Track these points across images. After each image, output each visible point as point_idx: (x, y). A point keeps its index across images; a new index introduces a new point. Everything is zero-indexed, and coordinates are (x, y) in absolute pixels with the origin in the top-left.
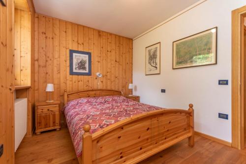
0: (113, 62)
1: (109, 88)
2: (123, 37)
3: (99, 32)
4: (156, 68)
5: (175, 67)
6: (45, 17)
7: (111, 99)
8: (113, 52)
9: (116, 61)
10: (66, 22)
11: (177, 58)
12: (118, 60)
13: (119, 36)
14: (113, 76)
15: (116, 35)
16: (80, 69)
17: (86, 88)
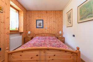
0: (53, 22)
1: (51, 33)
2: (57, 11)
3: (46, 11)
4: (71, 23)
5: (79, 22)
6: (29, 11)
7: (48, 38)
8: (53, 18)
9: (54, 22)
10: (35, 11)
11: (80, 16)
12: (55, 21)
13: (55, 11)
14: (52, 28)
15: (54, 11)
16: (39, 26)
17: (41, 33)
